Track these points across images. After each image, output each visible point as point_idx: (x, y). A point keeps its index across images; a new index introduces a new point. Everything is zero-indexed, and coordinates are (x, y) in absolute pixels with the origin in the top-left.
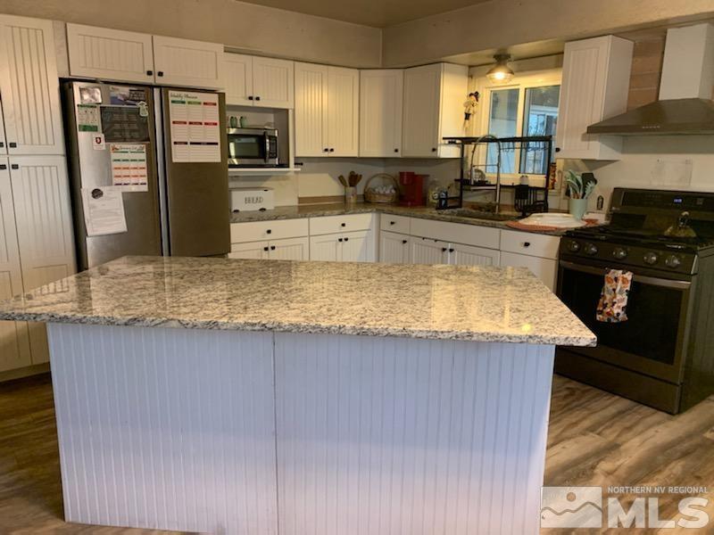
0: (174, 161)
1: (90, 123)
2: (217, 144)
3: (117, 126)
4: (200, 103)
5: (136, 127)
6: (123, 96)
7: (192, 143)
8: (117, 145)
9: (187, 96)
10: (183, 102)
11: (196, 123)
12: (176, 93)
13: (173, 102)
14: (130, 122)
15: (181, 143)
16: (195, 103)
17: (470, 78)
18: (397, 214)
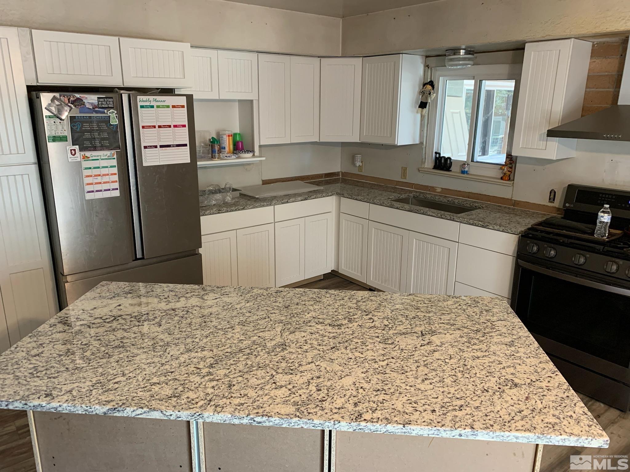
0: (145, 164)
1: (59, 133)
2: (186, 145)
3: (87, 135)
4: (168, 107)
5: (106, 135)
6: (92, 104)
7: (161, 146)
8: (88, 154)
9: (155, 100)
10: (152, 107)
11: (165, 126)
12: (145, 98)
13: (142, 107)
14: (100, 131)
15: (151, 147)
16: (163, 107)
17: (427, 68)
18: (356, 199)
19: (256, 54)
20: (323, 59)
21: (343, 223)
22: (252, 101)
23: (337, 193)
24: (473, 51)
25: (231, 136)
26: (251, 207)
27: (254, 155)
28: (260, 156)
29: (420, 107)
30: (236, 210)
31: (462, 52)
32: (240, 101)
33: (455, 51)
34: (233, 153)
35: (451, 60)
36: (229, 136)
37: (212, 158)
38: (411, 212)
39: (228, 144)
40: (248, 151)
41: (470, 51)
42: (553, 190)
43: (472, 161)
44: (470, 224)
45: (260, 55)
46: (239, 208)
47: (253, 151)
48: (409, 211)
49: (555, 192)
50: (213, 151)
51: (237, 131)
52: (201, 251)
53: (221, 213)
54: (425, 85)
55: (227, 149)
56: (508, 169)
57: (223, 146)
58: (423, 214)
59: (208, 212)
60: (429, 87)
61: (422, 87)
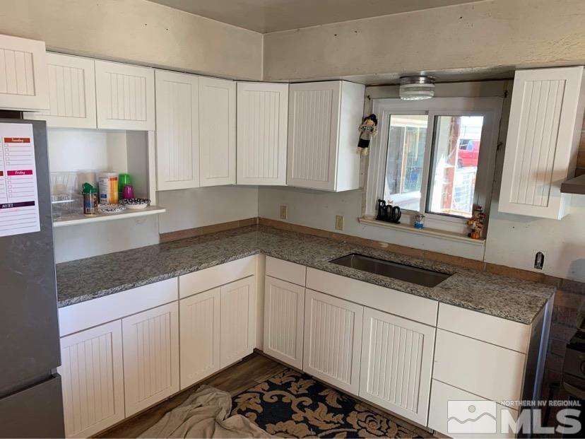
17: (367, 99)
18: (288, 260)
19: (152, 70)
20: (239, 83)
21: (270, 290)
22: (146, 133)
23: (261, 252)
24: (434, 79)
25: (116, 179)
26: (145, 283)
27: (149, 205)
28: (158, 207)
29: (359, 146)
30: (121, 290)
31: (422, 80)
32: (129, 132)
33: (413, 78)
34: (118, 203)
35: (408, 89)
36: (111, 179)
37: (85, 213)
38: (367, 282)
39: (111, 191)
40: (139, 201)
41: (432, 79)
42: (540, 253)
43: (426, 212)
44: (455, 305)
45: (157, 71)
46: (126, 287)
47: (147, 200)
48: (363, 281)
49: (543, 256)
50: (86, 204)
51: (125, 171)
52: (59, 370)
53: (98, 297)
54: (365, 119)
55: (109, 197)
56: (479, 225)
57: (104, 193)
58: (384, 286)
59: (75, 299)
60: (371, 122)
61: (361, 122)
